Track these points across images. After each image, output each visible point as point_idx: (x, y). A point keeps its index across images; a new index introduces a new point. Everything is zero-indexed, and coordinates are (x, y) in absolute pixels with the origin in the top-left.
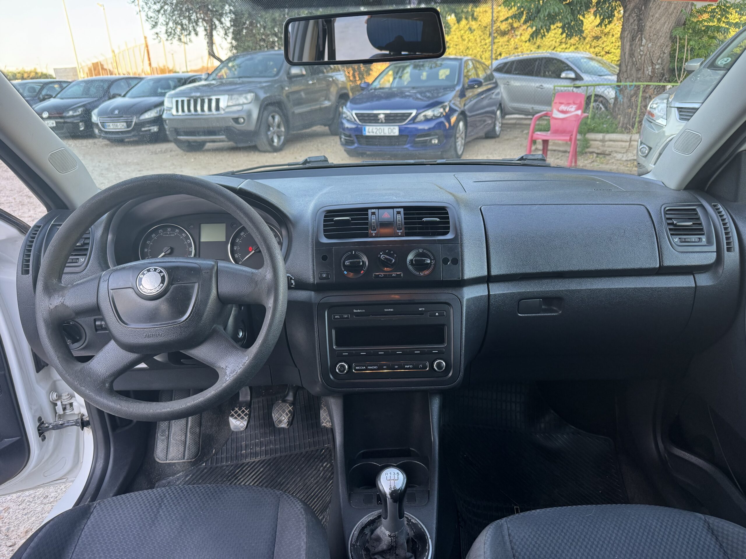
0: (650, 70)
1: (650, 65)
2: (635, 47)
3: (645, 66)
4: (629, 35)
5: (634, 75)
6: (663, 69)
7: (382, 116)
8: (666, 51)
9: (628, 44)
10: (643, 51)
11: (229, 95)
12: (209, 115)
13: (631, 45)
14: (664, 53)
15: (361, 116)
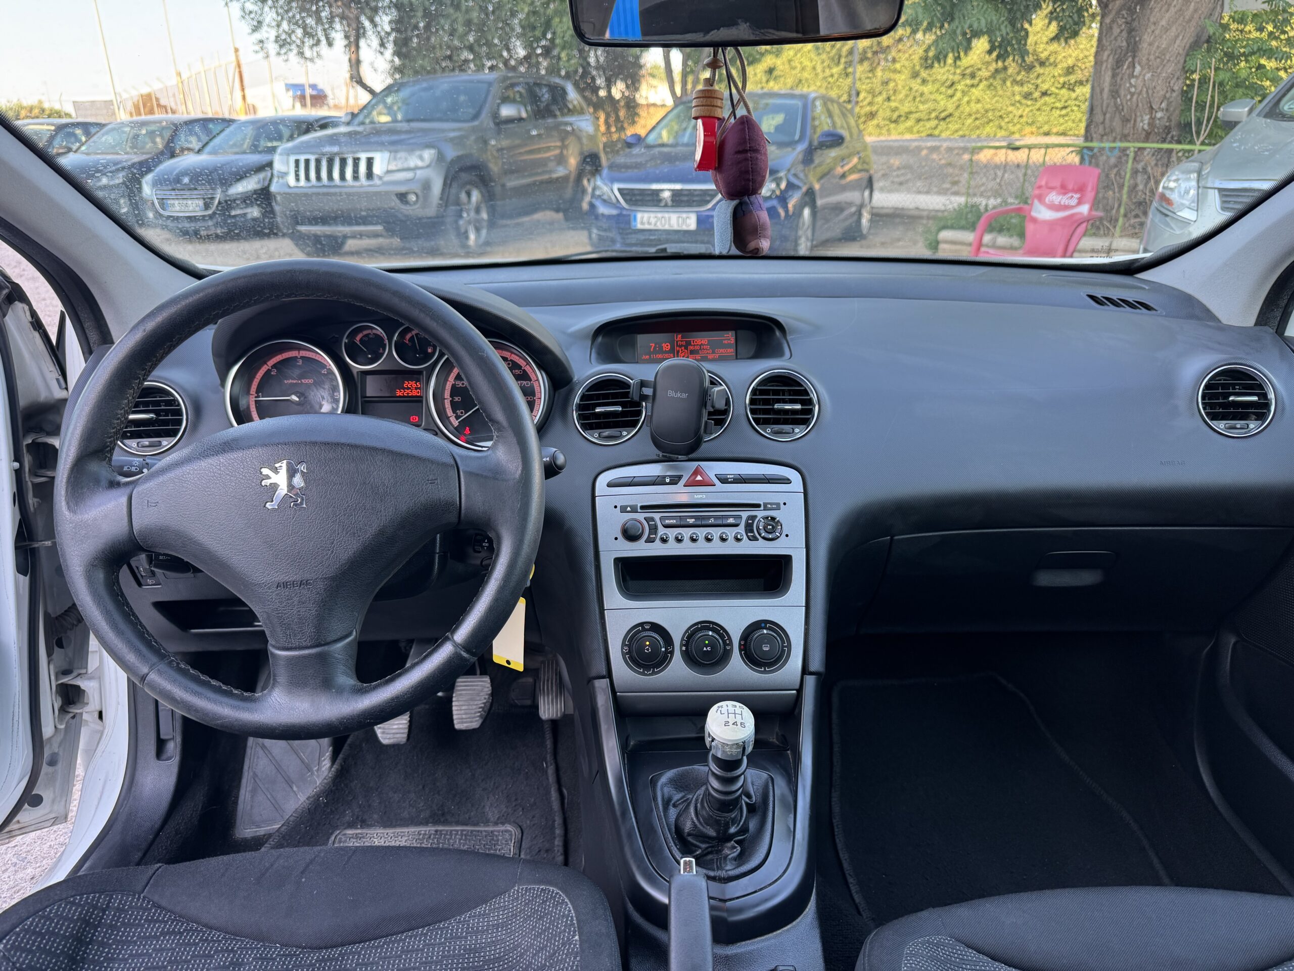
0: (1146, 122)
1: (1147, 110)
2: (1122, 79)
3: (1138, 114)
4: (1111, 57)
5: (1118, 130)
6: (1169, 120)
7: (666, 195)
8: (1176, 88)
9: (1109, 73)
10: (1135, 86)
11: (391, 152)
12: (353, 187)
13: (1114, 76)
14: (1173, 91)
15: (628, 194)
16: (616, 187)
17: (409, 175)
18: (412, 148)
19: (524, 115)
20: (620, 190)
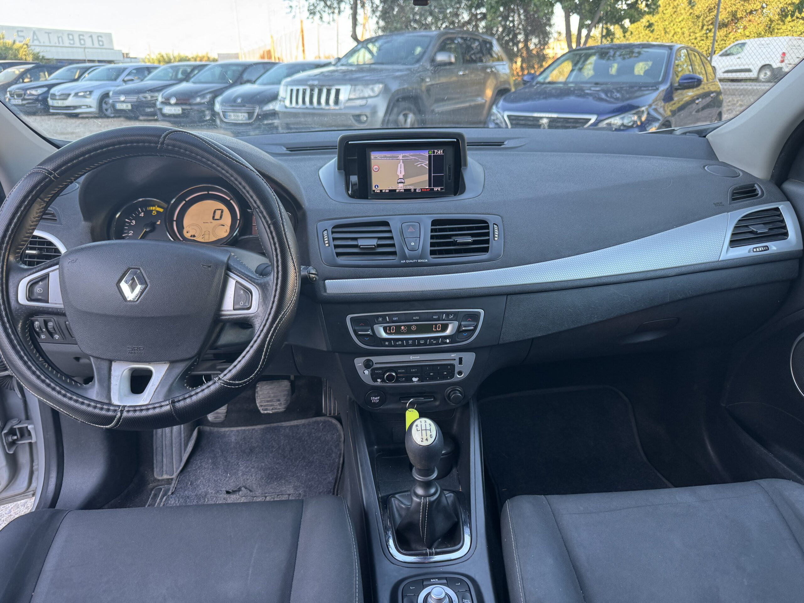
7: (545, 121)
15: (513, 120)
16: (506, 114)
17: (363, 102)
18: (367, 83)
19: (453, 60)
20: (509, 117)
